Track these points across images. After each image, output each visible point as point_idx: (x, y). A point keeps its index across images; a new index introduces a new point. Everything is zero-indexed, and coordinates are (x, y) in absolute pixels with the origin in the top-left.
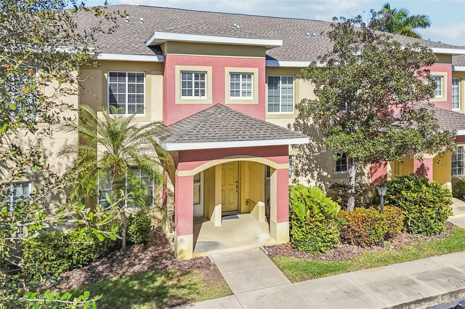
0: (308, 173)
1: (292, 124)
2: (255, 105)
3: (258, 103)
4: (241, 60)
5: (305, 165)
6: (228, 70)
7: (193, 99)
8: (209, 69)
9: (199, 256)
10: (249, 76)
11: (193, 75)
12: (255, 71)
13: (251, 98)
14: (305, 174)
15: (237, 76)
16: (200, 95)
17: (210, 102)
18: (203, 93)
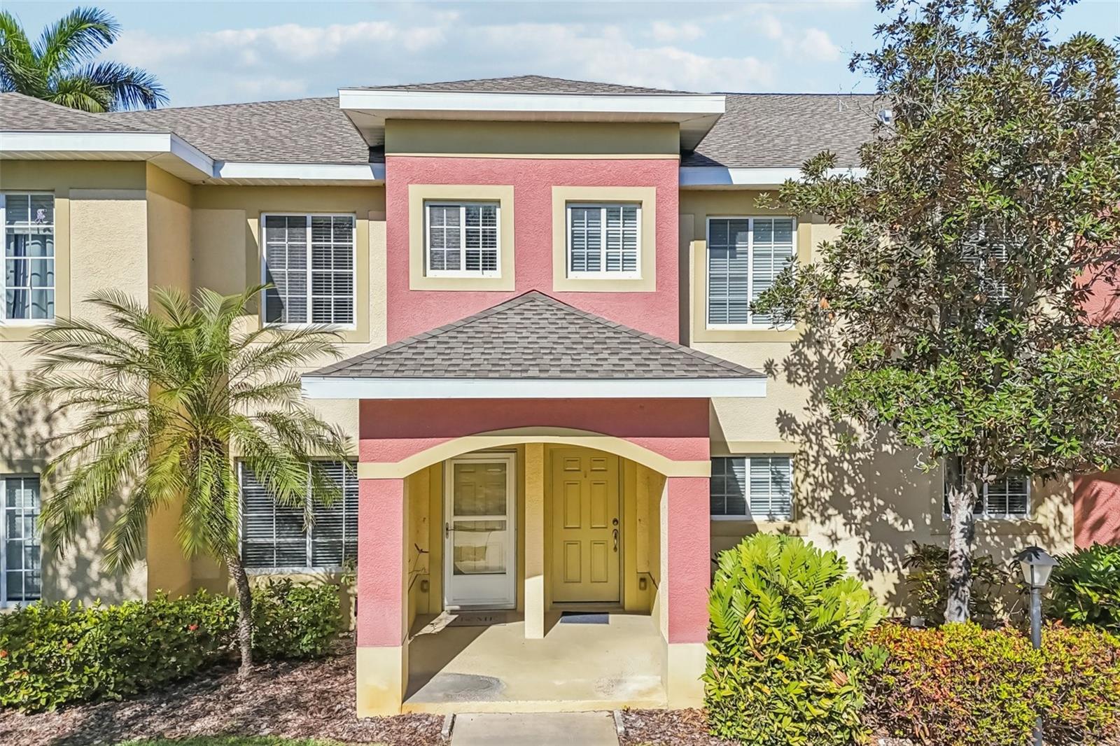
0: (831, 511)
1: (779, 361)
2: (646, 296)
3: (654, 291)
5: (823, 486)
7: (462, 277)
9: (419, 713)
11: (463, 210)
13: (635, 276)
14: (822, 515)
16: (481, 267)
17: (510, 285)
18: (490, 262)
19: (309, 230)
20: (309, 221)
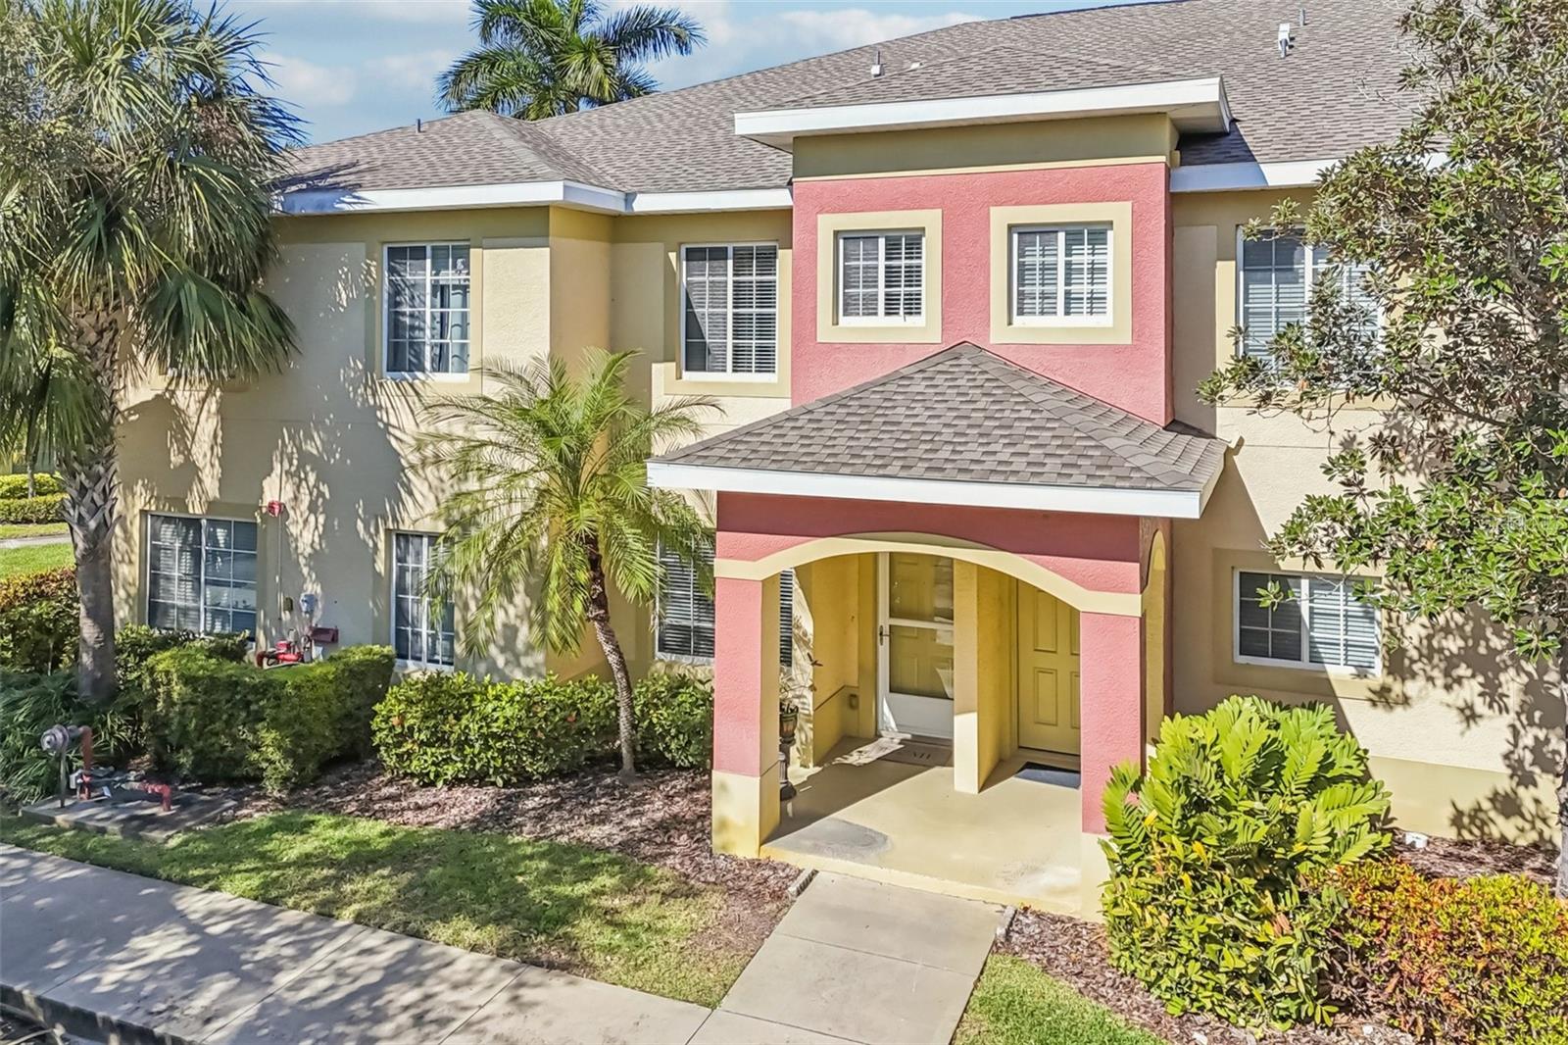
0: (1463, 670)
1: (1364, 438)
2: (1117, 349)
3: (1129, 342)
4: (1059, 174)
5: (1447, 631)
6: (1001, 217)
7: (879, 326)
8: (929, 220)
10: (1097, 234)
11: (882, 242)
12: (1118, 213)
13: (1105, 320)
14: (1447, 674)
15: (1046, 237)
16: (902, 311)
17: (935, 336)
18: (913, 306)
19: (730, 262)
20: (730, 253)
